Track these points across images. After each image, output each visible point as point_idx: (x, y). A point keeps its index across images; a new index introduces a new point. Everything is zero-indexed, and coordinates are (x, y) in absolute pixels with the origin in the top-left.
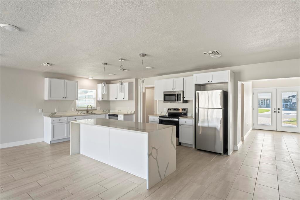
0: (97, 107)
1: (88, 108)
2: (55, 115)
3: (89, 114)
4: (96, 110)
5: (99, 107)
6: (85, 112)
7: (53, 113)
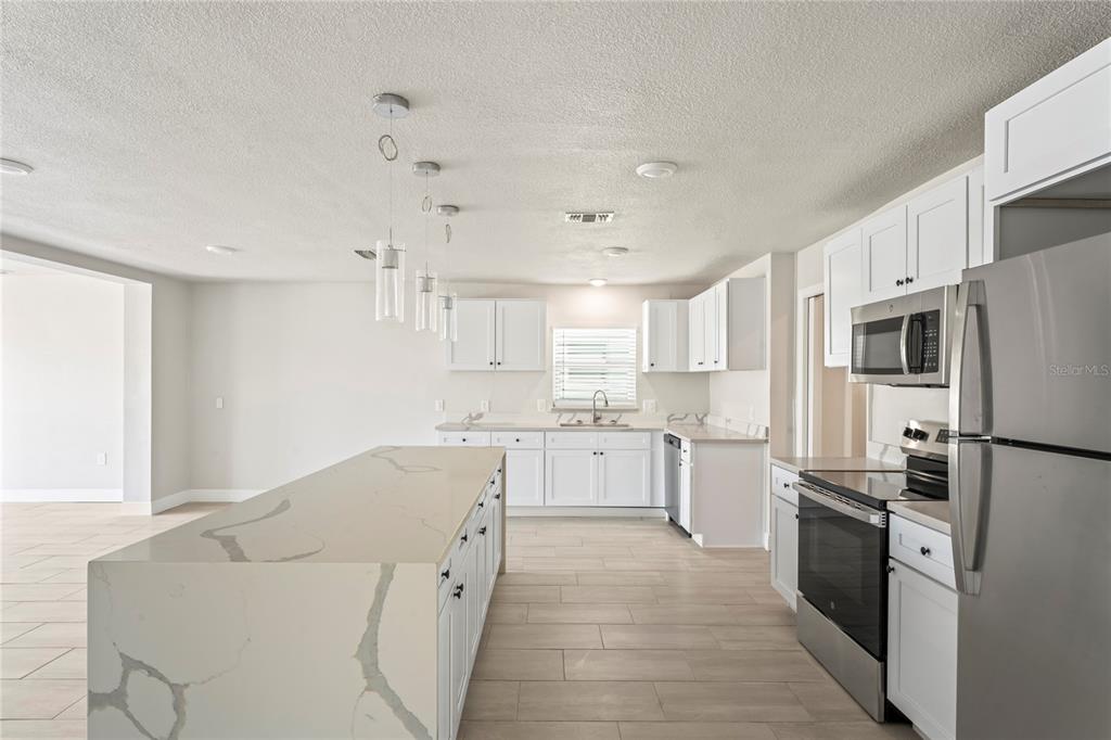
0: (639, 401)
1: (597, 403)
2: (481, 421)
3: (601, 425)
4: (636, 410)
5: (653, 401)
6: (588, 418)
7: (474, 415)
